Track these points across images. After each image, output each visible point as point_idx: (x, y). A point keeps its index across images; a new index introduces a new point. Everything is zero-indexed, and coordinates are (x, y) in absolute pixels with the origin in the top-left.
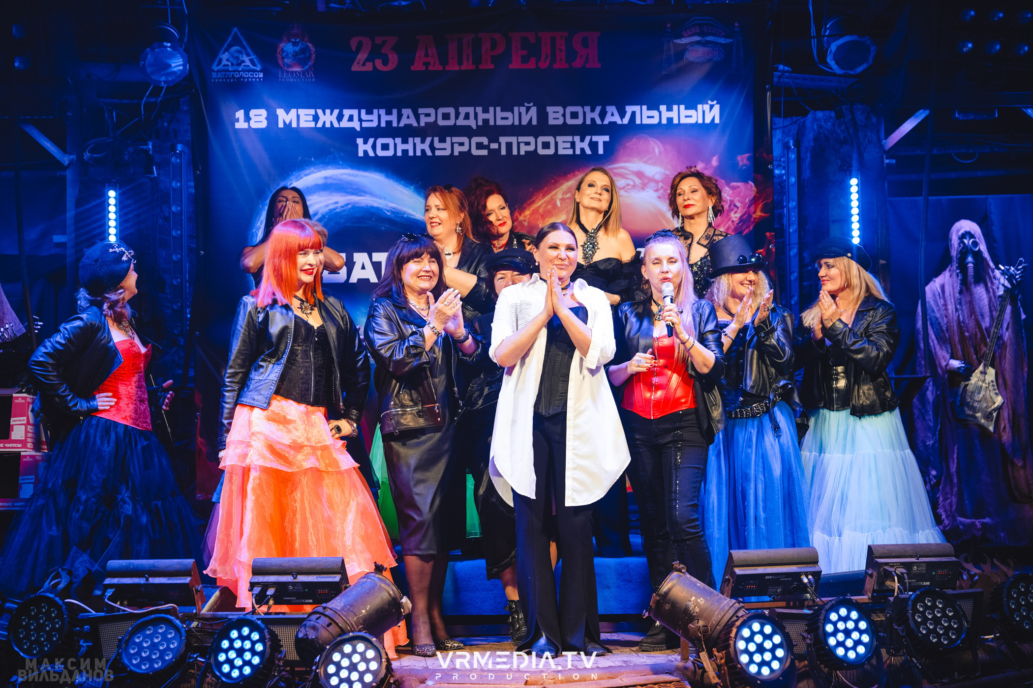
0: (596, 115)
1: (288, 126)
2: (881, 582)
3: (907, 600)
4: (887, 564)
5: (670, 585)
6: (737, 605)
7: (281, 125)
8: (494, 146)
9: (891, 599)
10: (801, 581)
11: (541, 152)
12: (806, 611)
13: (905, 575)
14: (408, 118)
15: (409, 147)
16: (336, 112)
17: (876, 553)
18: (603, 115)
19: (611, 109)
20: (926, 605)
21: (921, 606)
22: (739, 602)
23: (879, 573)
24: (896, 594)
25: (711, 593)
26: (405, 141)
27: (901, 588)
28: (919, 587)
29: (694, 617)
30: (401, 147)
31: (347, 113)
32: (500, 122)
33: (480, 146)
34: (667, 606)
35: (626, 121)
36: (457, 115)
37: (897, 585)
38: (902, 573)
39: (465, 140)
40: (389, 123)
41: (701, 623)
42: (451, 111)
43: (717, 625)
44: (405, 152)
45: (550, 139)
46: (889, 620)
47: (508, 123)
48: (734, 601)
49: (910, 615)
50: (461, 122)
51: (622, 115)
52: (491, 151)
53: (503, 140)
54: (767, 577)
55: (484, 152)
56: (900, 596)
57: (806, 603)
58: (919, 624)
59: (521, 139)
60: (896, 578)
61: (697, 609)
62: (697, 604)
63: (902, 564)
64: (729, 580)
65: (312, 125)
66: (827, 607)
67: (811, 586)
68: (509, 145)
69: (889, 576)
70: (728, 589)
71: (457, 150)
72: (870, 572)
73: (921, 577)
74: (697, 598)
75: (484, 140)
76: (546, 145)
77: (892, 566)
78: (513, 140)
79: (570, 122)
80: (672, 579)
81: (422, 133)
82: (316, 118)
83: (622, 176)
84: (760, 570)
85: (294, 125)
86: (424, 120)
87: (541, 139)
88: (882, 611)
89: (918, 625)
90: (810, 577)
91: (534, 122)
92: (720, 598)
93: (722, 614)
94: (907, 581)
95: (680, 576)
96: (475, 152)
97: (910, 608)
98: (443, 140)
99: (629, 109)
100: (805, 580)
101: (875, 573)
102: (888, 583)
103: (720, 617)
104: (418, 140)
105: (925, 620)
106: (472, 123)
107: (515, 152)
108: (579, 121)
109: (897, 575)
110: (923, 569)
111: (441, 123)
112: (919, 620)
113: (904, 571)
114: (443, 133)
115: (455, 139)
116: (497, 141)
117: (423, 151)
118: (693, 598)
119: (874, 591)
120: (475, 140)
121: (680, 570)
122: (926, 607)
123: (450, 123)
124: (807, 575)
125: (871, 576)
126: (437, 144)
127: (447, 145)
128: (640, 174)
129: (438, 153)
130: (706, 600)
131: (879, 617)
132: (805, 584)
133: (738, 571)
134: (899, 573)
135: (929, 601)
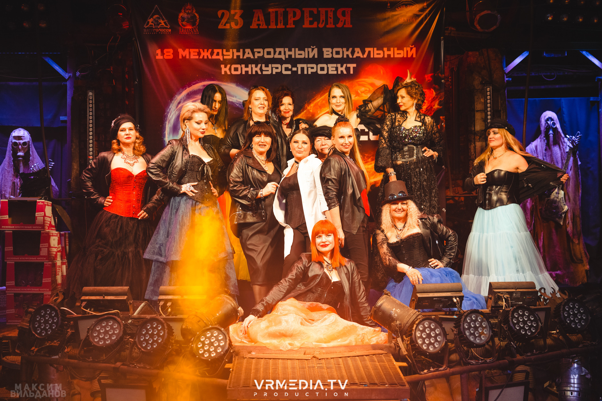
0: (349, 53)
1: (184, 58)
2: (496, 302)
3: (508, 311)
4: (499, 292)
5: (382, 302)
6: (418, 313)
7: (180, 57)
8: (294, 69)
9: (501, 311)
10: (453, 301)
11: (320, 72)
12: (455, 317)
13: (509, 298)
14: (248, 53)
15: (249, 69)
16: (210, 50)
17: (493, 286)
18: (353, 53)
19: (357, 50)
20: (519, 314)
21: (516, 314)
22: (419, 311)
23: (495, 297)
24: (504, 308)
25: (404, 306)
26: (247, 66)
27: (507, 305)
28: (516, 305)
29: (394, 319)
30: (244, 69)
31: (216, 51)
32: (298, 56)
33: (287, 69)
34: (380, 314)
35: (365, 56)
36: (275, 52)
37: (504, 303)
38: (507, 297)
39: (279, 66)
40: (238, 56)
41: (398, 322)
42: (272, 50)
43: (407, 323)
44: (247, 72)
45: (324, 66)
46: (500, 322)
47: (302, 57)
48: (416, 311)
49: (510, 319)
50: (277, 56)
51: (363, 53)
52: (292, 72)
53: (299, 66)
54: (434, 299)
55: (289, 73)
56: (506, 309)
57: (455, 313)
58: (516, 324)
59: (309, 65)
60: (504, 300)
61: (396, 315)
62: (396, 312)
63: (507, 292)
64: (414, 300)
65: (197, 57)
66: (465, 314)
67: (458, 304)
68: (302, 69)
69: (500, 298)
70: (414, 305)
71: (275, 71)
72: (490, 297)
73: (518, 299)
74: (396, 309)
75: (289, 66)
76: (322, 69)
77: (502, 294)
78: (305, 66)
79: (335, 56)
80: (383, 299)
81: (256, 62)
82: (199, 54)
83: (363, 86)
84: (431, 295)
85: (188, 57)
86: (257, 55)
87: (320, 66)
88: (497, 317)
89: (514, 324)
90: (458, 299)
91: (316, 57)
92: (409, 309)
93: (409, 317)
94: (510, 301)
95: (388, 297)
96: (284, 72)
97: (510, 315)
98: (267, 66)
99: (367, 50)
100: (455, 300)
101: (493, 298)
102: (500, 302)
103: (408, 319)
104: (254, 66)
105: (519, 322)
106: (282, 57)
107: (305, 73)
108: (340, 56)
109: (505, 298)
110: (519, 295)
111: (266, 56)
112: (515, 322)
113: (508, 296)
114: (268, 62)
115: (274, 65)
116: (296, 66)
117: (256, 72)
118: (394, 309)
119: (492, 307)
120: (284, 66)
121: (387, 294)
122: (519, 315)
123: (271, 56)
124: (456, 297)
125: (491, 298)
126: (264, 68)
127: (269, 68)
128: (372, 85)
129: (264, 73)
130: (401, 310)
131: (495, 321)
132: (455, 303)
133: (419, 295)
134: (506, 297)
135: (521, 312)
